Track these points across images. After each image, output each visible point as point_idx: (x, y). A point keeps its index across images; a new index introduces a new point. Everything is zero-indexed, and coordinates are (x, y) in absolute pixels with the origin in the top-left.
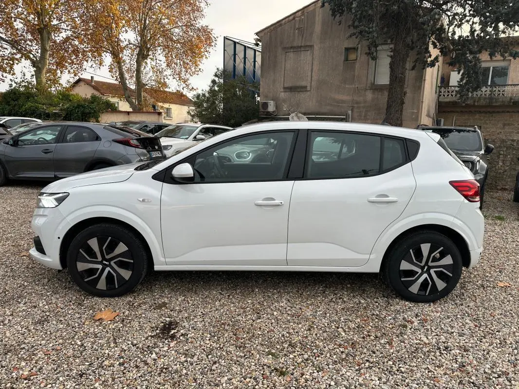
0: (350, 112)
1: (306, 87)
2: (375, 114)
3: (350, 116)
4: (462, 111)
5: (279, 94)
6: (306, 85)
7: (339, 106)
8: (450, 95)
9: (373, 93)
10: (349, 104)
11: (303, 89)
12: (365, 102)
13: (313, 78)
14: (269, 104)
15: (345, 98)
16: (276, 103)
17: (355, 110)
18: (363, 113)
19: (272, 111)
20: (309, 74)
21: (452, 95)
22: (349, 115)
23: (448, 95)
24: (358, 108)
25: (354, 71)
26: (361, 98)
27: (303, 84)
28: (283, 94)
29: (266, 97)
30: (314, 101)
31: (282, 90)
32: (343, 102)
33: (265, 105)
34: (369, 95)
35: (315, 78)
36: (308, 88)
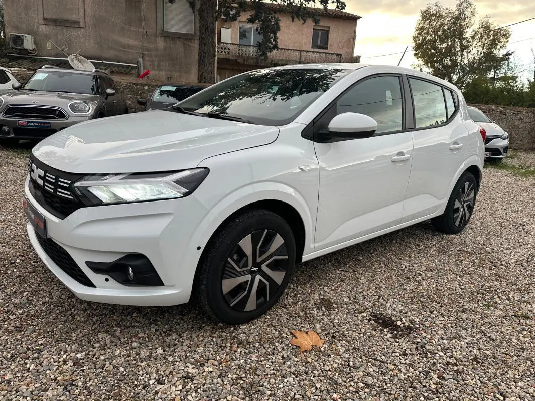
0: (140, 60)
1: (78, 22)
2: (169, 64)
3: (142, 64)
4: (233, 69)
5: (38, 27)
6: (77, 19)
7: (125, 51)
8: (223, 52)
9: (165, 41)
10: (139, 51)
11: (74, 24)
12: (157, 50)
13: (87, 13)
14: (24, 39)
15: (132, 42)
16: (34, 39)
17: (147, 58)
18: (156, 63)
19: (31, 49)
20: (81, 6)
21: (225, 52)
22: (140, 63)
23: (222, 52)
24: (150, 56)
25: (140, 12)
26: (152, 46)
27: (74, 17)
28: (43, 27)
29: (16, 28)
30: (92, 41)
31: (42, 21)
32: (129, 46)
33: (18, 40)
34: (161, 43)
35: (89, 12)
36: (82, 24)
